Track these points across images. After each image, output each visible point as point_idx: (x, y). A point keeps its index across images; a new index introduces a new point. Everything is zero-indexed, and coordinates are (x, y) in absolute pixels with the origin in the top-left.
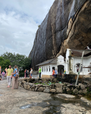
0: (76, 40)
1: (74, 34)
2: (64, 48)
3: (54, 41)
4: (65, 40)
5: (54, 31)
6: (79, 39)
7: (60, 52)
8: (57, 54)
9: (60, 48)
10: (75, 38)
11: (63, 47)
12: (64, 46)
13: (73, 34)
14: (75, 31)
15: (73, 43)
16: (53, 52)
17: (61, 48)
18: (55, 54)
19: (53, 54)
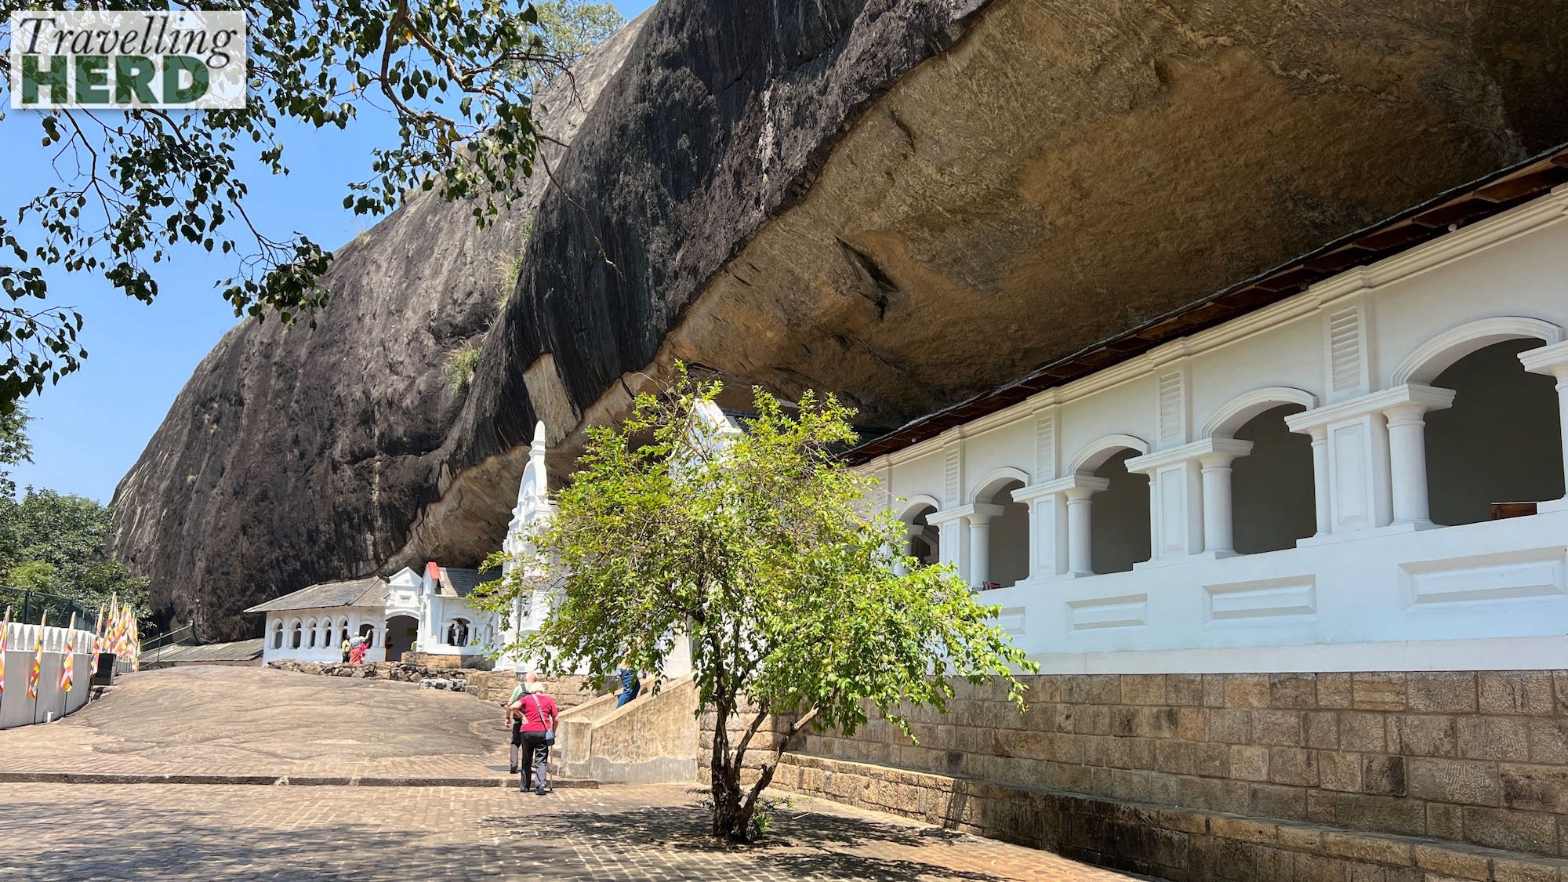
2: (429, 539)
3: (383, 489)
4: (433, 506)
5: (382, 434)
7: (409, 550)
8: (392, 559)
9: (410, 531)
11: (420, 531)
12: (425, 529)
13: (457, 505)
16: (369, 543)
17: (414, 533)
18: (376, 556)
19: (371, 553)
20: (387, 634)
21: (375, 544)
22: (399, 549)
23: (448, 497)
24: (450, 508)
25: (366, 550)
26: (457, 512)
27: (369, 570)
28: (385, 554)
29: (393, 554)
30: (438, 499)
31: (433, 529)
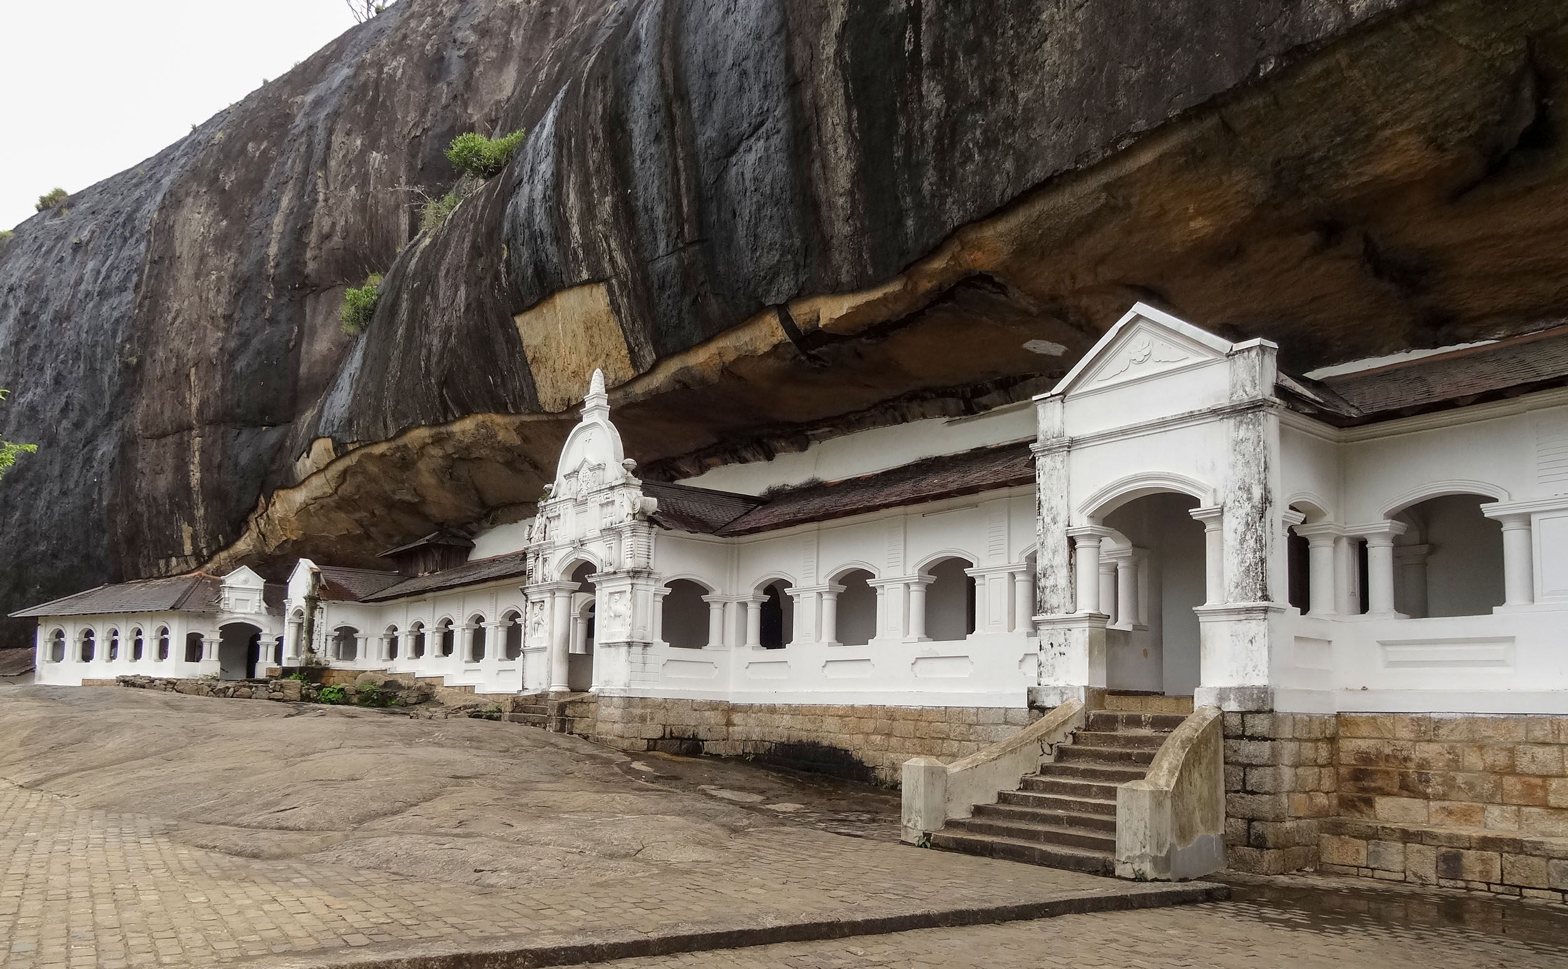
0: (343, 515)
1: (336, 491)
2: (272, 532)
3: (205, 470)
4: (281, 493)
6: (357, 515)
7: (243, 545)
8: (220, 557)
9: (247, 523)
10: (339, 507)
11: (262, 522)
12: (269, 520)
13: (331, 491)
14: (344, 486)
15: (324, 520)
16: (186, 535)
17: (253, 525)
18: (197, 554)
19: (188, 548)
20: (221, 644)
21: (194, 538)
22: (228, 545)
23: (316, 481)
24: (319, 493)
25: (182, 545)
26: (328, 500)
27: (184, 567)
28: (208, 547)
29: (221, 549)
30: (292, 483)
31: (281, 520)
